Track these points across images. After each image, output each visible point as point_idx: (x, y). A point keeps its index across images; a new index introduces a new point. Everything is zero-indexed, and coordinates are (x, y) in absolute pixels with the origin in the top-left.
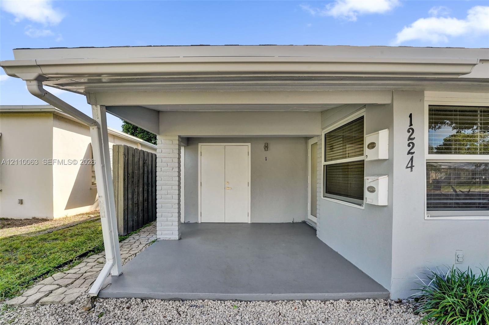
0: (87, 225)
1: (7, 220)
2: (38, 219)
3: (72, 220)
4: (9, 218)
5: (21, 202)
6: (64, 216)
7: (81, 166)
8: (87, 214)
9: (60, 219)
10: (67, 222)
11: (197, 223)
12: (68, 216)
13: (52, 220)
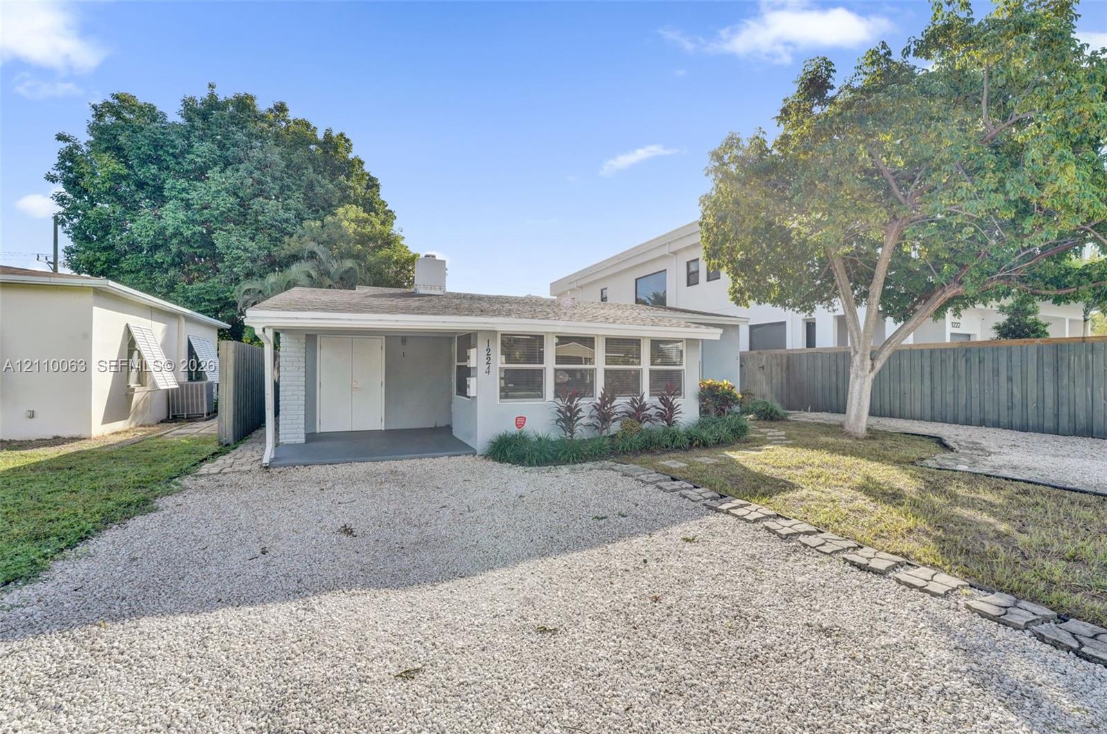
2: (62, 438)
5: (32, 414)
6: (102, 434)
8: (124, 432)
9: (98, 438)
11: (314, 433)
12: (105, 433)
13: (90, 439)
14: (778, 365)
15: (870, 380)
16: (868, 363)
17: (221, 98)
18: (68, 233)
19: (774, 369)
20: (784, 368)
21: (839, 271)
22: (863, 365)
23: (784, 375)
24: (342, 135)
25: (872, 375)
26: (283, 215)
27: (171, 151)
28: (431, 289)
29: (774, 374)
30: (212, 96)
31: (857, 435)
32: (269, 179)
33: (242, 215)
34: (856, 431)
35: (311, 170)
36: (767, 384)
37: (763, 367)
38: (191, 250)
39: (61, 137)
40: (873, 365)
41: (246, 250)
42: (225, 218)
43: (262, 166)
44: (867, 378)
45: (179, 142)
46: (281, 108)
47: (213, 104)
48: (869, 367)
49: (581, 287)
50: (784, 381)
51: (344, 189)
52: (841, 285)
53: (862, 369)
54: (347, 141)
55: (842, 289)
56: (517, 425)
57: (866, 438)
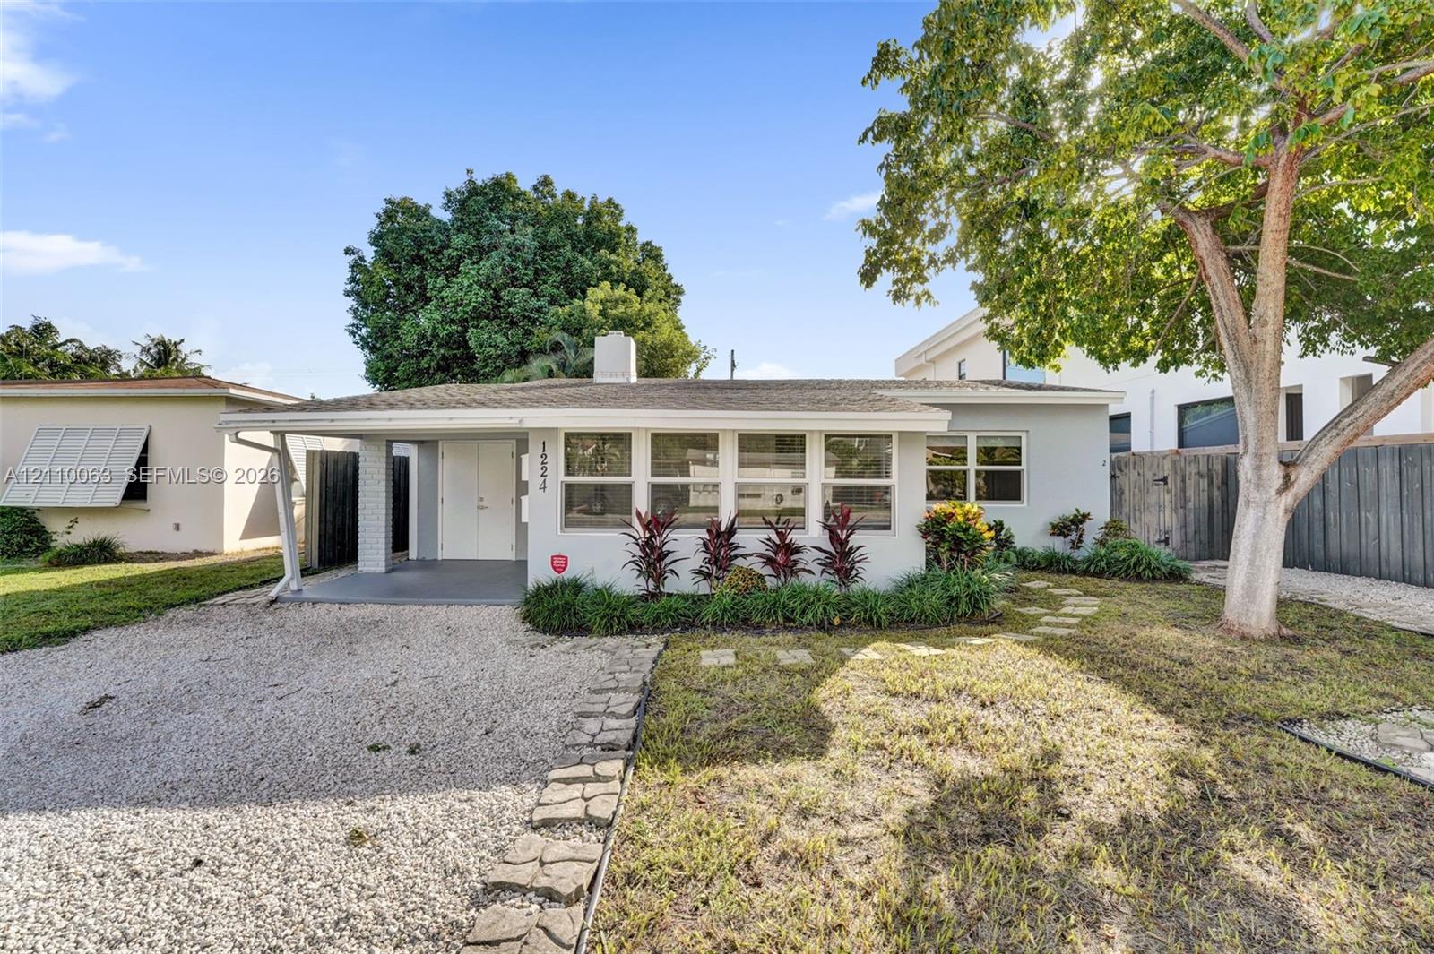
0: (272, 560)
1: (156, 553)
2: (201, 553)
3: (252, 555)
4: (159, 551)
5: (177, 527)
6: (239, 550)
7: (260, 488)
8: (273, 548)
9: (232, 554)
10: (243, 557)
11: (436, 560)
12: (245, 549)
13: (221, 554)
14: (1200, 475)
15: (1281, 512)
16: (1275, 473)
17: (479, 183)
18: (357, 343)
19: (1190, 483)
20: (1217, 481)
21: (1214, 279)
22: (1260, 478)
23: (1216, 493)
24: (610, 201)
25: (1288, 499)
26: (534, 302)
27: (431, 248)
28: (611, 376)
29: (1190, 493)
30: (471, 182)
31: (1246, 630)
32: (519, 265)
33: (494, 311)
34: (1243, 620)
35: (568, 248)
36: (1175, 510)
37: (1165, 480)
38: (451, 352)
39: (348, 251)
40: (1287, 477)
41: (496, 347)
42: (478, 315)
43: (515, 250)
44: (1271, 507)
45: (439, 237)
46: (546, 182)
47: (474, 191)
48: (1277, 482)
49: (933, 361)
50: (1217, 503)
51: (606, 265)
52: (1220, 309)
53: (1259, 486)
54: (616, 207)
55: (1222, 317)
56: (554, 568)
57: (1269, 640)
